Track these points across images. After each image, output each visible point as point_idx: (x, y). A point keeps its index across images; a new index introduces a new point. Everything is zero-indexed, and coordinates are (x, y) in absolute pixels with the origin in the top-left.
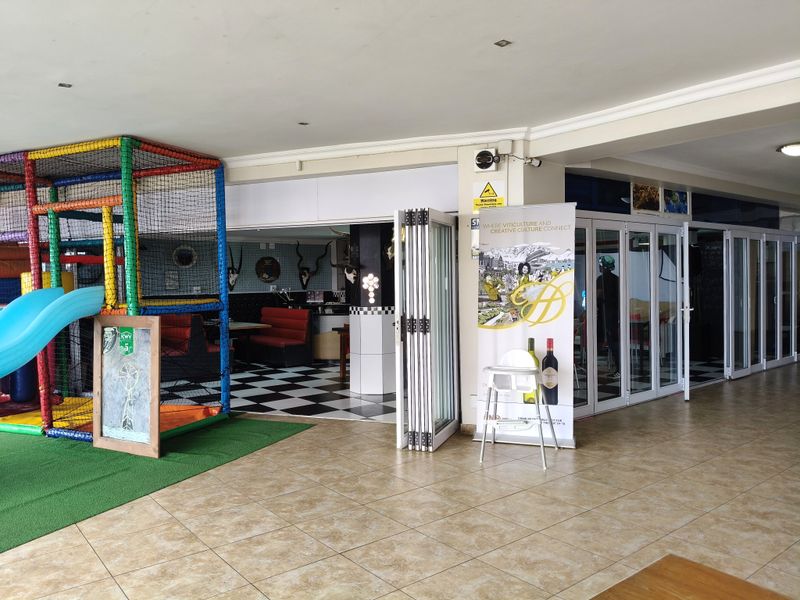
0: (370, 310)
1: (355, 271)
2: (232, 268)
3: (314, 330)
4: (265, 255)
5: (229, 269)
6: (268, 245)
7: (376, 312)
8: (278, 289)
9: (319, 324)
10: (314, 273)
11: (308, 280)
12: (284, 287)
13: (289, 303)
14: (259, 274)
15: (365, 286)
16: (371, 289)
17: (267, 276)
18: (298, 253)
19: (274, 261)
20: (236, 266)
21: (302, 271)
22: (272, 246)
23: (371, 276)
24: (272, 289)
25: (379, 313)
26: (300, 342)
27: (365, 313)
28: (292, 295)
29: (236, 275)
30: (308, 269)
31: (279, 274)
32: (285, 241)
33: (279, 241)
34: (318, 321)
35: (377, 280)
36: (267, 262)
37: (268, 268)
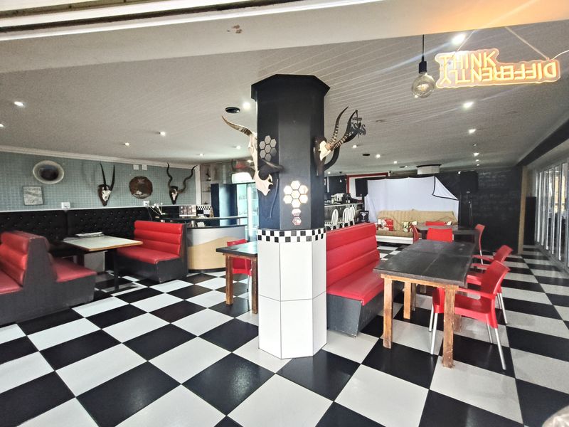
0: (294, 234)
1: (270, 177)
2: (105, 185)
3: (187, 243)
4: (138, 175)
5: (101, 186)
6: (140, 166)
7: (303, 238)
8: (150, 204)
9: (192, 237)
10: (182, 191)
11: (176, 197)
12: (157, 203)
13: (162, 217)
14: (133, 191)
15: (287, 200)
16: (296, 204)
17: (140, 193)
18: (168, 173)
19: (146, 179)
20: (109, 183)
21: (173, 189)
22: (144, 168)
23: (296, 184)
24: (145, 204)
25: (309, 239)
26: (175, 257)
27: (288, 240)
28: (164, 209)
29: (109, 192)
30: (176, 188)
31: (152, 191)
32: (157, 164)
33: (151, 163)
34: (191, 233)
35: (305, 189)
36: (140, 181)
37: (142, 185)
